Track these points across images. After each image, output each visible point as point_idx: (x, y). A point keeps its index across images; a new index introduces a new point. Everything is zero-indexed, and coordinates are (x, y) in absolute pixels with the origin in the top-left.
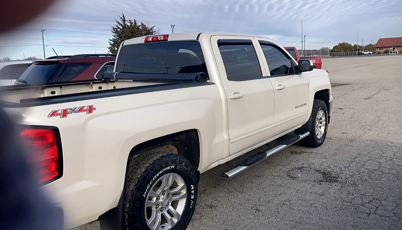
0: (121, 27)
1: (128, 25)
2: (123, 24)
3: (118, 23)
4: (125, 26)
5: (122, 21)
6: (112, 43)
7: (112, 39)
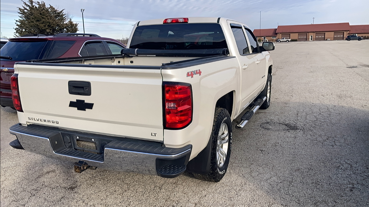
0: (28, 8)
1: (36, 7)
2: (30, 6)
3: (24, 4)
4: (33, 8)
5: (29, 2)
6: (19, 23)
7: (18, 20)
